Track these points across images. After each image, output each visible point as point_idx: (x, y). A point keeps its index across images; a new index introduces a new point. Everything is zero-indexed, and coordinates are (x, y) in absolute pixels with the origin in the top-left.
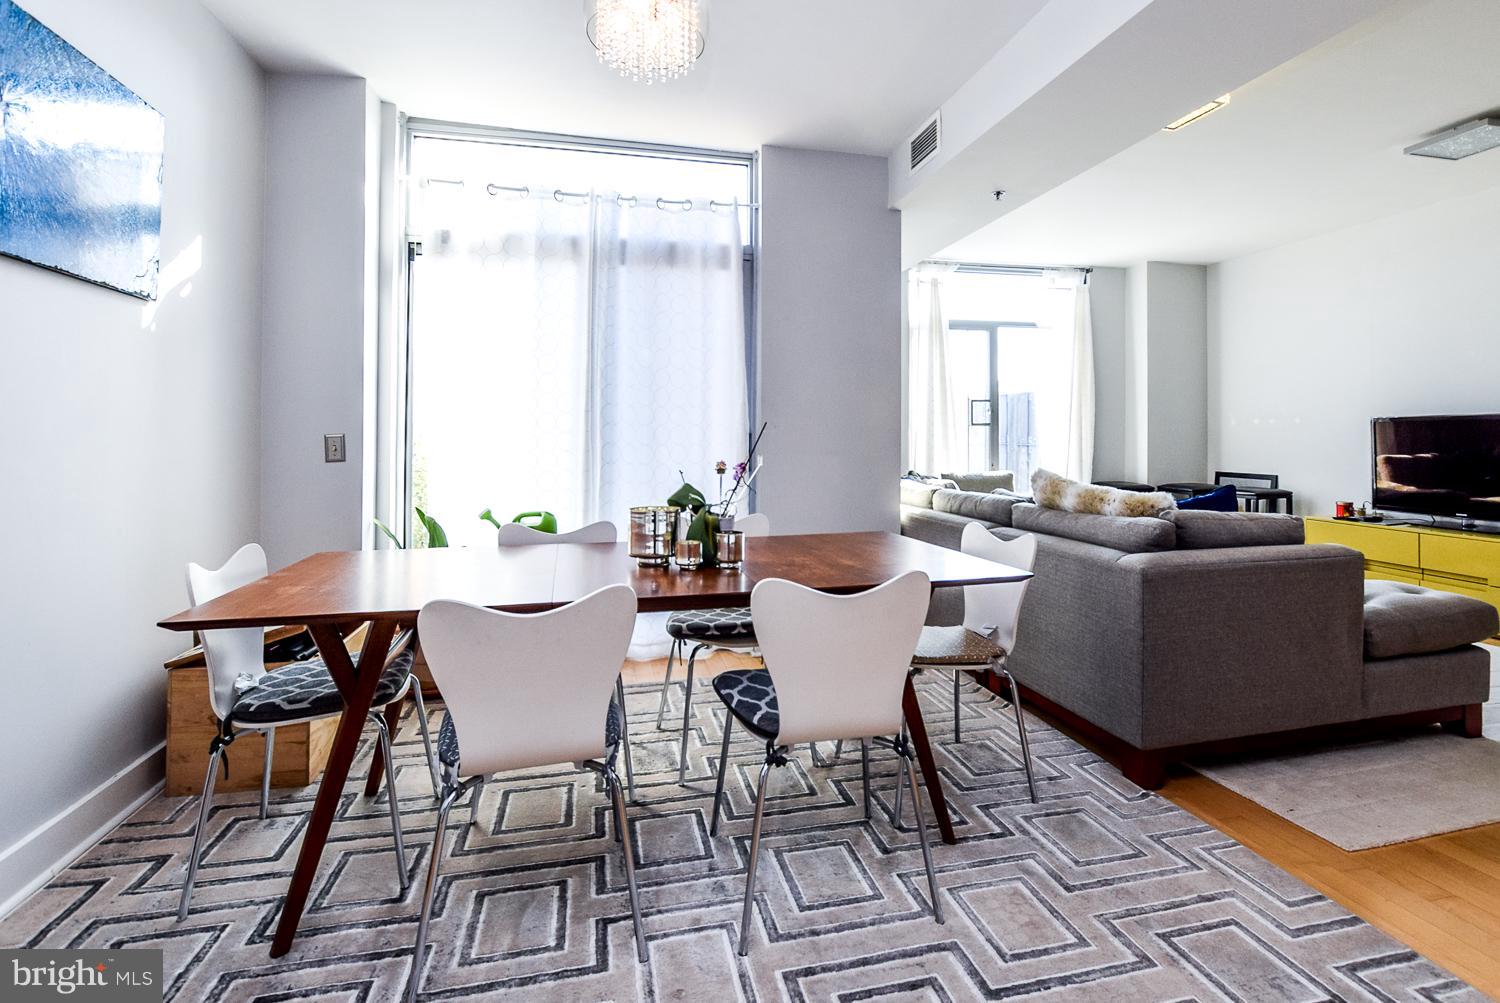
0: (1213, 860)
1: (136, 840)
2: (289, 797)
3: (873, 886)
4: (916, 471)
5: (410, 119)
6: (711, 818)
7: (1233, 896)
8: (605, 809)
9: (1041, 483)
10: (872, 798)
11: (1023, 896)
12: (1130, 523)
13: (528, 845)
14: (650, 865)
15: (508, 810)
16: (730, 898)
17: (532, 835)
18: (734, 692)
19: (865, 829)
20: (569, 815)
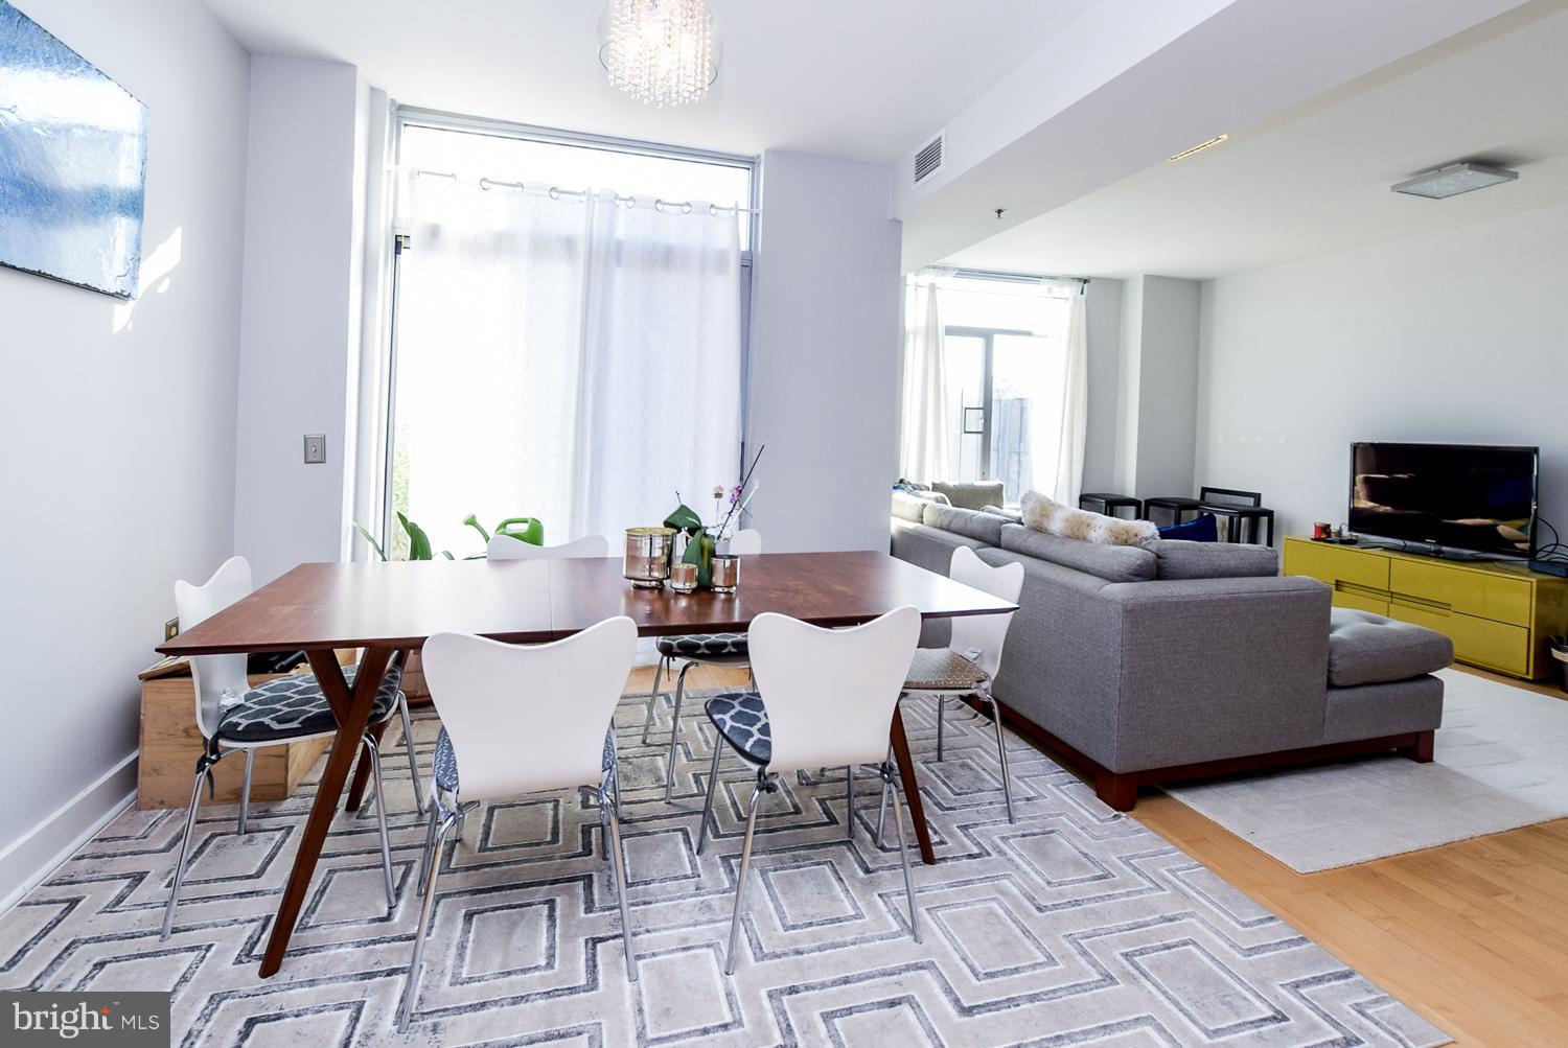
0: (1176, 881)
1: (109, 856)
2: (267, 811)
3: (855, 906)
4: (907, 479)
5: (401, 107)
6: (698, 837)
7: (1193, 916)
8: (591, 826)
9: (1031, 505)
10: (856, 819)
11: (997, 916)
12: (1114, 552)
13: (516, 862)
14: (638, 884)
15: (493, 827)
16: (717, 918)
17: (519, 853)
18: (727, 717)
19: (849, 849)
20: (555, 833)
